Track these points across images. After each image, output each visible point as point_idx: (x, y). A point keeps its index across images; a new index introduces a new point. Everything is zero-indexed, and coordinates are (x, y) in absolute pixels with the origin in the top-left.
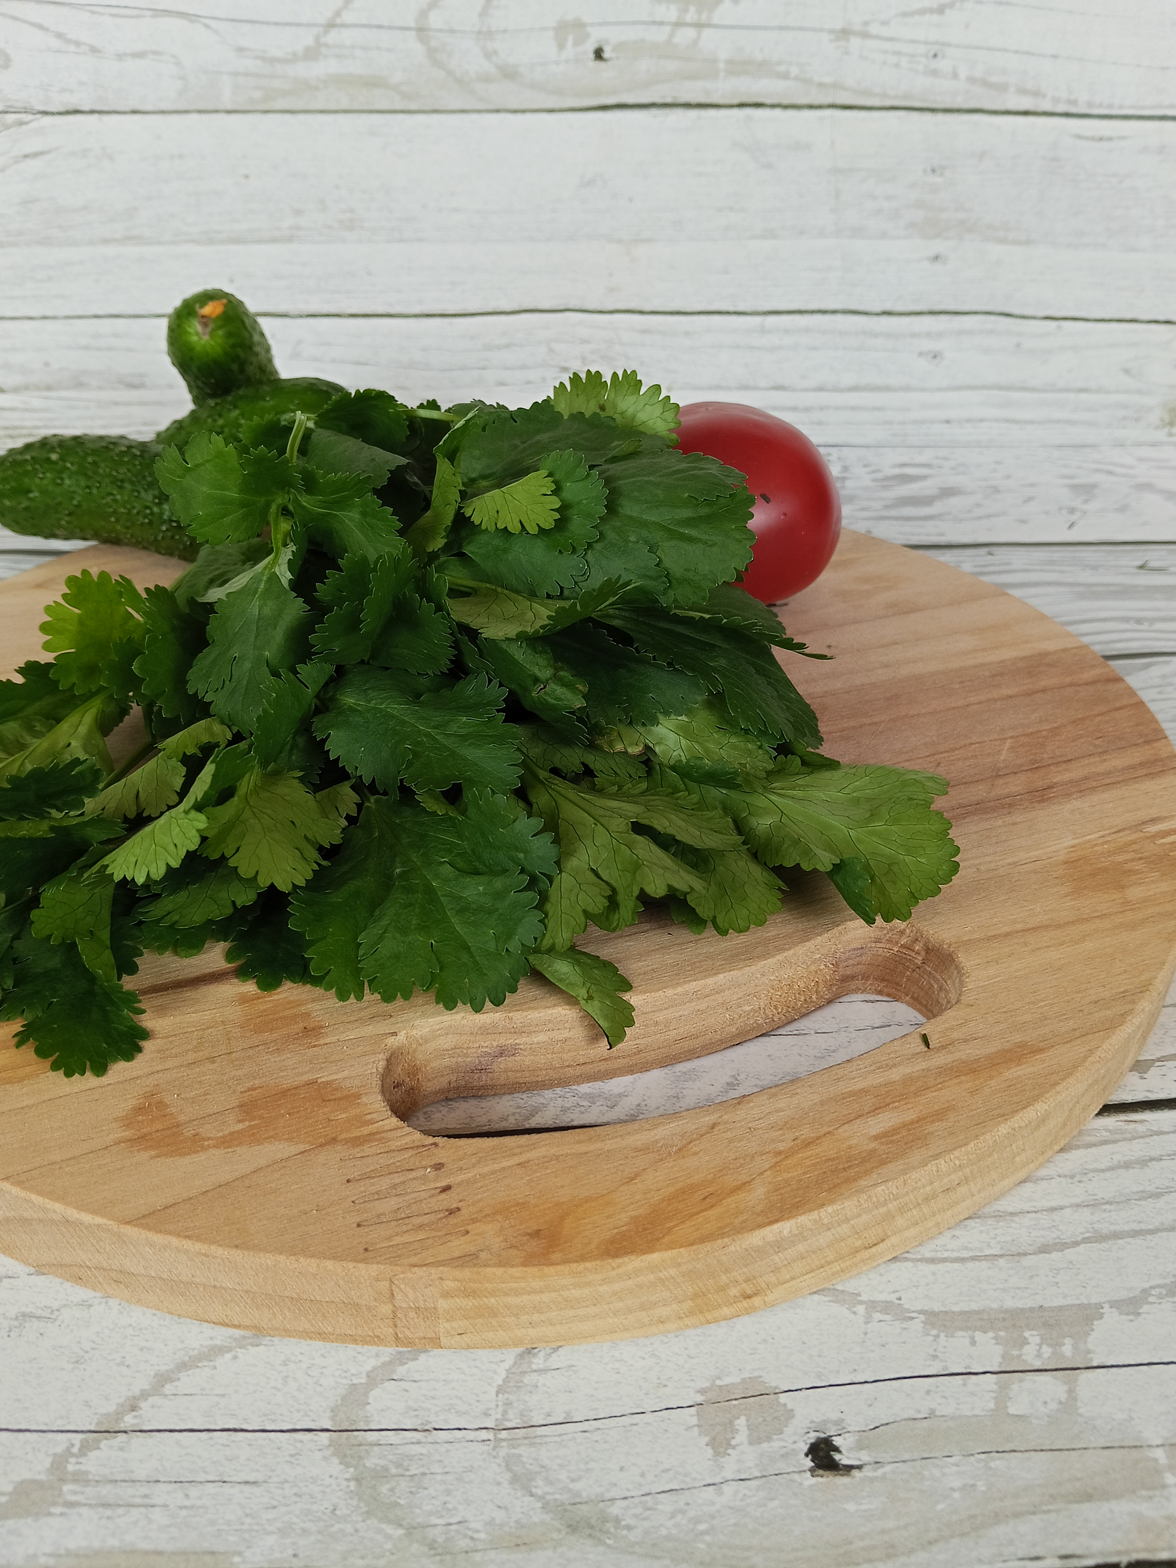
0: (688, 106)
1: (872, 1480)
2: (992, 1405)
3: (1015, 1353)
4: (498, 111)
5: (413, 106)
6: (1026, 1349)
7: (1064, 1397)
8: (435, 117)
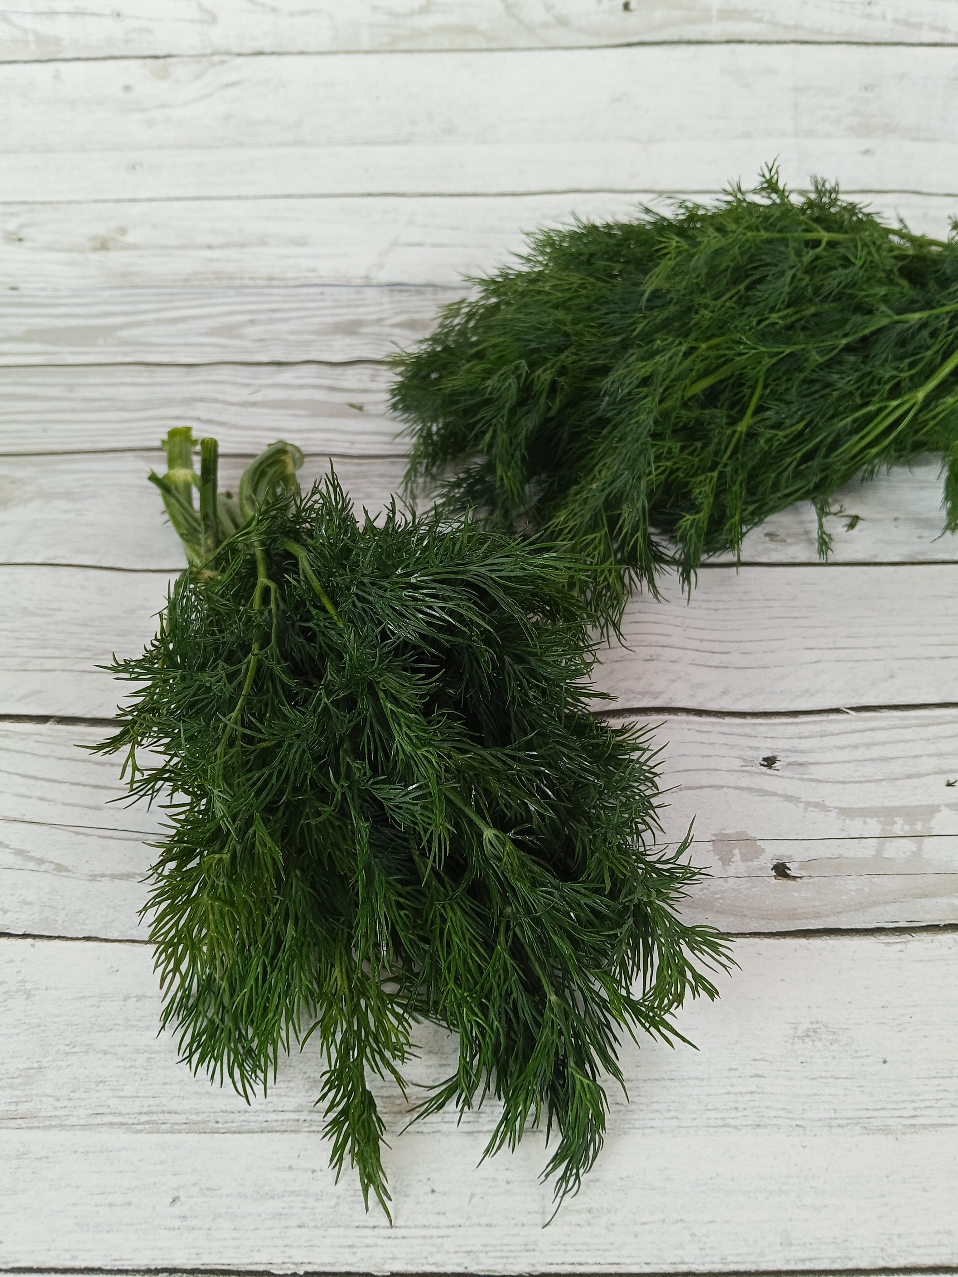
0: (689, 42)
1: (807, 883)
2: (874, 853)
3: (889, 828)
4: (553, 48)
5: (494, 46)
6: (895, 826)
7: (915, 849)
8: (510, 55)
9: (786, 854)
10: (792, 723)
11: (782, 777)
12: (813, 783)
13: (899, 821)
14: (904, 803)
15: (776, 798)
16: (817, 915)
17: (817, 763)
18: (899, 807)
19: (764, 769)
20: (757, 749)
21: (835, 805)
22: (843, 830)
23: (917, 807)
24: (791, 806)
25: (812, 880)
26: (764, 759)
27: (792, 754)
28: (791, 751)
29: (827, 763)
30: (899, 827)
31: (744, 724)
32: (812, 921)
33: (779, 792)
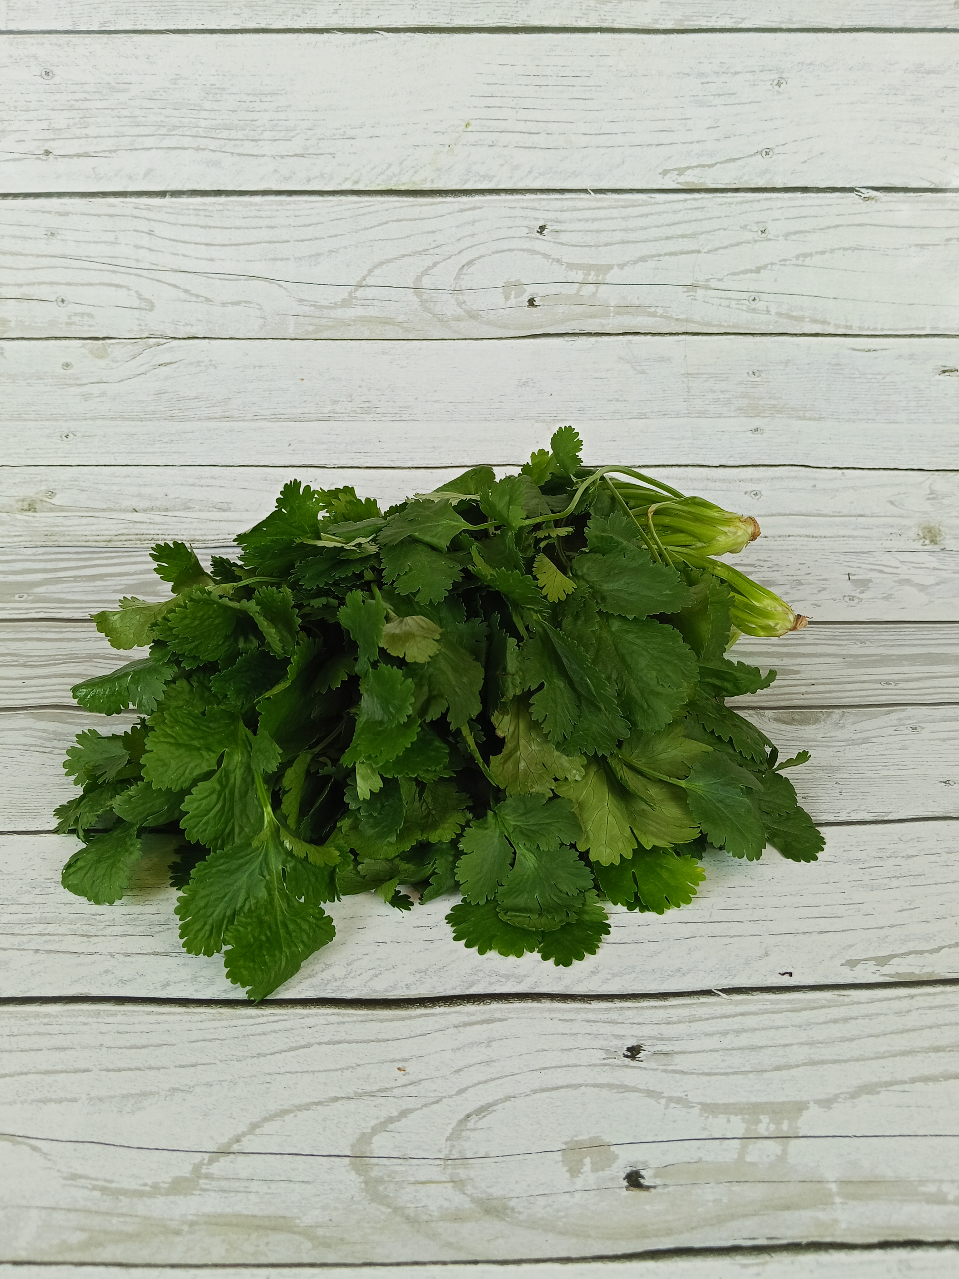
9: (641, 1159)
10: (661, 1007)
11: (645, 1069)
12: (677, 1075)
13: (765, 1119)
14: (771, 1099)
15: (637, 1094)
16: (669, 1232)
17: (684, 1053)
18: (766, 1103)
19: (627, 1060)
20: (621, 1037)
21: (698, 1101)
22: (705, 1129)
23: (783, 1103)
24: (651, 1102)
25: (666, 1190)
26: (629, 1049)
27: (658, 1043)
28: (657, 1039)
29: (695, 1052)
30: (765, 1126)
31: (610, 1009)
32: (663, 1239)
33: (640, 1087)
